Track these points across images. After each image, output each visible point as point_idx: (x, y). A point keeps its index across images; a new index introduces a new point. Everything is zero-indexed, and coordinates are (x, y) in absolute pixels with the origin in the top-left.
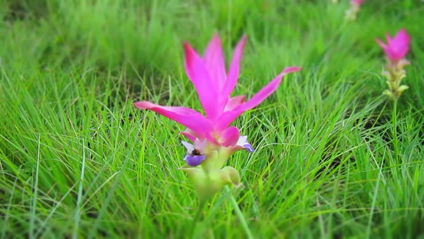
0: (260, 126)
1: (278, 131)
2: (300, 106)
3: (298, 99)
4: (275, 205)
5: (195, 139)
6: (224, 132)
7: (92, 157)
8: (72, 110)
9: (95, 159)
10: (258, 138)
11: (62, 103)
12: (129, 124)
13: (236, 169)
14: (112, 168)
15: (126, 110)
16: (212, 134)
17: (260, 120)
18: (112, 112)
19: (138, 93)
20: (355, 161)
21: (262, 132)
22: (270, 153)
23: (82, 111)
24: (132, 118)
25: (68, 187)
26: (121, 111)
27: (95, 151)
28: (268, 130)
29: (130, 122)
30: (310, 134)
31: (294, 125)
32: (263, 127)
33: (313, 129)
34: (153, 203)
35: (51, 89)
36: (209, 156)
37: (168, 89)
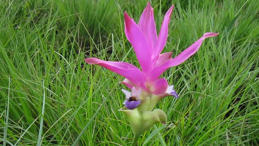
0: (183, 76)
1: (197, 80)
2: (215, 61)
3: (213, 55)
4: (193, 137)
5: (132, 87)
6: (155, 82)
7: (51, 96)
8: (37, 59)
9: (54, 98)
10: (181, 85)
11: (30, 54)
12: (81, 71)
13: (163, 110)
14: (67, 105)
15: (79, 60)
16: (146, 84)
17: (183, 70)
18: (68, 61)
19: (89, 47)
20: (257, 104)
21: (185, 81)
22: (190, 98)
23: (45, 60)
24: (83, 67)
25: (33, 119)
26: (75, 61)
27: (54, 92)
28: (189, 78)
29: (82, 70)
30: (222, 82)
31: (210, 75)
32: (186, 76)
33: (225, 78)
34: (98, 133)
35: (21, 43)
36: (143, 102)
37: (112, 45)
